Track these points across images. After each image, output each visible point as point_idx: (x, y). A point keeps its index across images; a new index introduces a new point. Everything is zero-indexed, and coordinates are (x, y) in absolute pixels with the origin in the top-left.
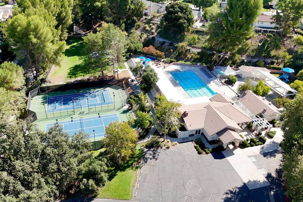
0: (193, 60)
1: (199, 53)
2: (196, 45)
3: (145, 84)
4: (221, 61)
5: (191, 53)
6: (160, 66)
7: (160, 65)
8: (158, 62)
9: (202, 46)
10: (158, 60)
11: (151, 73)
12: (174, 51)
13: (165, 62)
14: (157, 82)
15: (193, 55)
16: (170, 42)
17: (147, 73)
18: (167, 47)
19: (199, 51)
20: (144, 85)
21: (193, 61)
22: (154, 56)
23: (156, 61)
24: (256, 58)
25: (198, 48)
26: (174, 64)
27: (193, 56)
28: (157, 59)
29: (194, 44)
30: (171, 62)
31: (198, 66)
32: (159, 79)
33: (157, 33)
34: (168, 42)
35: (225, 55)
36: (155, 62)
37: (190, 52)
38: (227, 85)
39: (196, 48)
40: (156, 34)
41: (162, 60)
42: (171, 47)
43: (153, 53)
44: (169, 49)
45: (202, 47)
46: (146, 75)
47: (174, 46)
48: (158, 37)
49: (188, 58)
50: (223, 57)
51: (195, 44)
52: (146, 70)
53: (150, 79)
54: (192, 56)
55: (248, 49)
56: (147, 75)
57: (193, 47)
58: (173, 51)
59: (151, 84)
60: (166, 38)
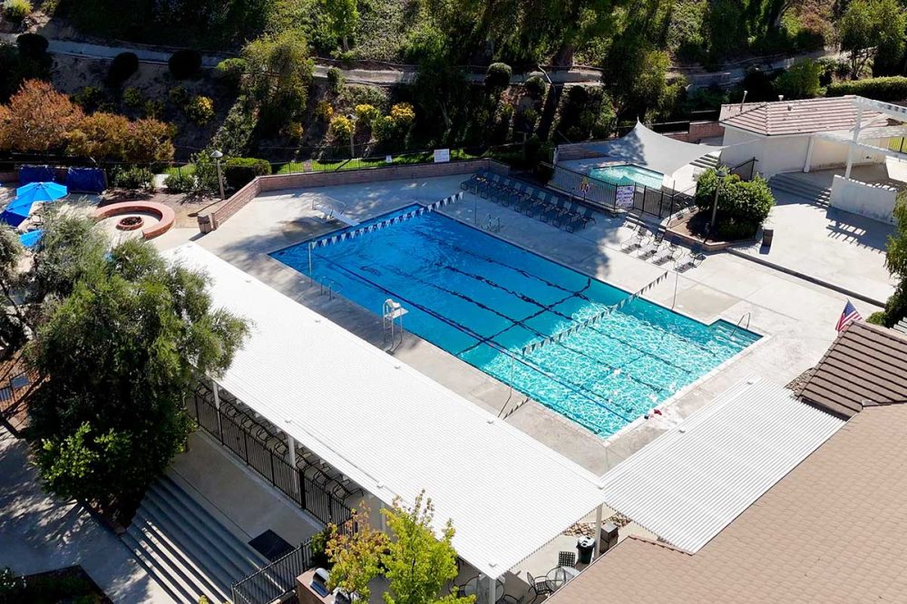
0: (373, 140)
1: (398, 93)
2: (358, 48)
3: (100, 429)
4: (557, 117)
5: (345, 103)
6: (163, 224)
7: (158, 215)
8: (133, 197)
9: (398, 47)
10: (122, 185)
11: (131, 291)
12: (222, 107)
13: (190, 184)
14: (225, 362)
15: (363, 108)
16: (166, 57)
17: (89, 295)
18: (160, 88)
19: (392, 80)
20: (88, 441)
21: (379, 153)
22: (81, 159)
23: (105, 195)
24: (727, 64)
25: (379, 63)
26: (264, 191)
27: (372, 116)
28: (111, 178)
29: (340, 41)
30: (237, 179)
31: (442, 172)
32: (243, 328)
33: (47, 12)
34: (156, 55)
35: (559, 75)
36: (103, 203)
37: (336, 94)
38: (724, 250)
39: (366, 63)
40: (46, 19)
41: (160, 181)
42: (186, 84)
43: (66, 142)
44: (185, 98)
45: (401, 52)
46: (88, 328)
47: (208, 75)
48: (67, 39)
49: (341, 135)
50: (555, 92)
51: (351, 44)
52: (66, 269)
53: (139, 358)
54: (362, 115)
55: (667, 21)
56: (99, 322)
57: (348, 64)
58: (214, 106)
59: (166, 407)
60: (136, 37)
